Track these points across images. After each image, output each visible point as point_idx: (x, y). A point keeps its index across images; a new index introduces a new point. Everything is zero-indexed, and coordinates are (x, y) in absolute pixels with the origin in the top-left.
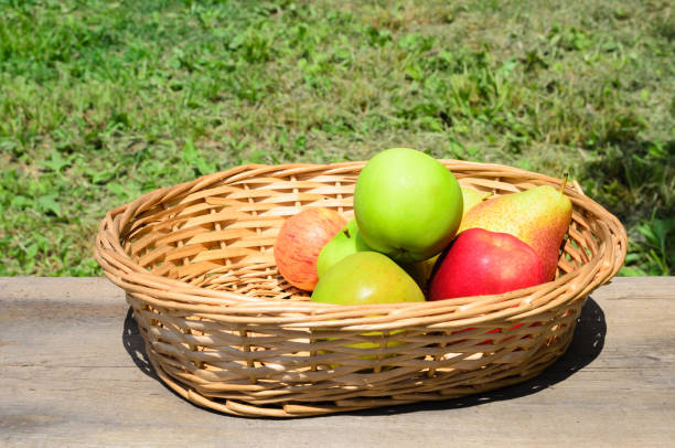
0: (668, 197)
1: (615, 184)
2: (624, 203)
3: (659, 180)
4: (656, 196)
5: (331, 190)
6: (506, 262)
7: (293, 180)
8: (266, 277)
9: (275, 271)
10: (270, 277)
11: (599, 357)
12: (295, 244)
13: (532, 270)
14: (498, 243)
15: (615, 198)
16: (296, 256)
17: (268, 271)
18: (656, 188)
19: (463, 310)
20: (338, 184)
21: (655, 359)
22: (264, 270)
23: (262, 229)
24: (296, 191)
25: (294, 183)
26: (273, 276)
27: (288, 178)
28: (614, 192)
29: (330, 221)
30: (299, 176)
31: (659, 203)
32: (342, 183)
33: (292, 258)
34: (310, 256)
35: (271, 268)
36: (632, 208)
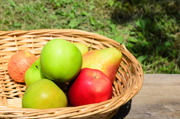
0: (146, 9)
1: (127, 4)
2: (130, 11)
3: (143, 3)
4: (142, 9)
5: (30, 40)
6: (98, 85)
7: (15, 37)
8: (4, 75)
9: (7, 72)
10: (6, 75)
11: (129, 113)
12: (16, 67)
13: (107, 87)
14: (95, 74)
15: (127, 9)
16: (16, 71)
17: (5, 73)
18: (142, 6)
19: (83, 111)
20: (32, 38)
21: (150, 114)
22: (3, 72)
23: (3, 56)
24: (16, 41)
25: (15, 38)
26: (7, 74)
27: (13, 36)
28: (127, 7)
29: (29, 58)
30: (17, 35)
31: (143, 12)
32: (34, 38)
33: (15, 72)
34: (22, 72)
35: (6, 71)
36: (133, 14)
